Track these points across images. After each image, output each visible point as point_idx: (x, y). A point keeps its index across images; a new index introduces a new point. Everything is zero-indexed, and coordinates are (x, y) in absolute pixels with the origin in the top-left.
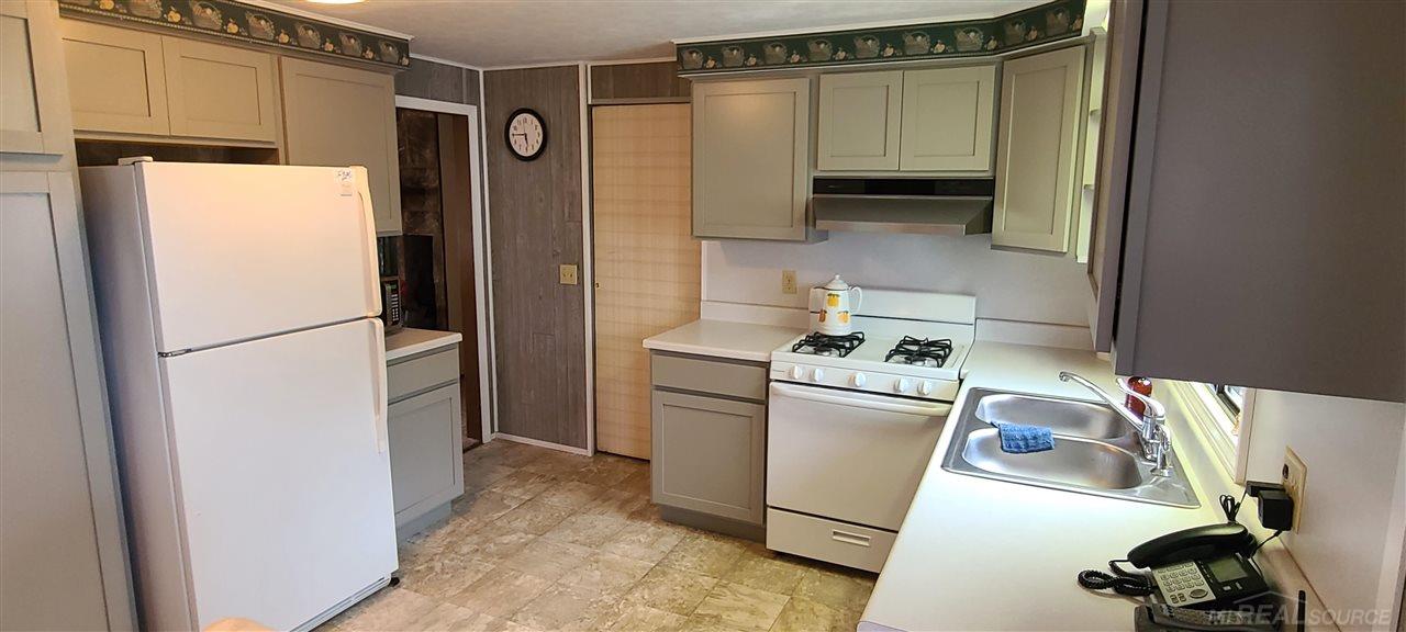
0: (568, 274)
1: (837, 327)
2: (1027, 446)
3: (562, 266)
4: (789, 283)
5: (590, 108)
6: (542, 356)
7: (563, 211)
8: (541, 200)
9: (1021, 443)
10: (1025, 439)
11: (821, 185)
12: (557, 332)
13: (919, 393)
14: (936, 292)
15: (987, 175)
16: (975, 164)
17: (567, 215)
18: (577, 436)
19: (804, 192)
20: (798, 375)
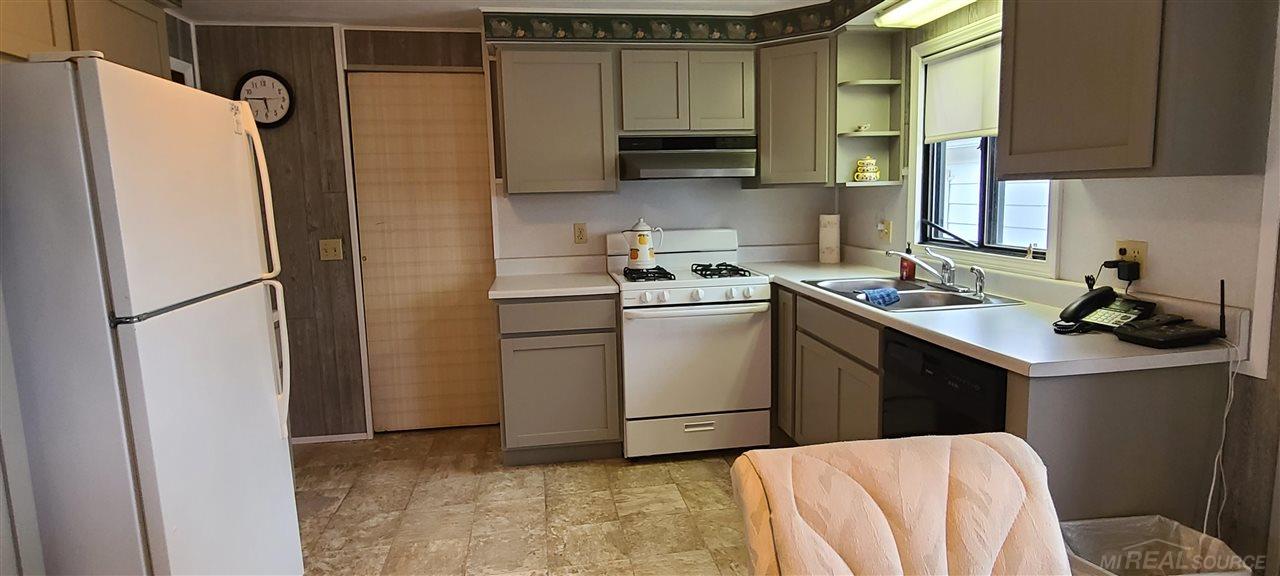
0: (331, 249)
1: (647, 262)
2: (885, 302)
3: (321, 241)
4: (580, 235)
5: (346, 72)
6: (299, 343)
7: (321, 184)
8: (288, 171)
9: (881, 301)
10: (882, 297)
11: (625, 143)
12: (319, 315)
13: (745, 297)
14: (703, 229)
15: (752, 134)
16: (746, 125)
17: (324, 182)
18: (352, 422)
19: (612, 150)
20: (650, 299)
